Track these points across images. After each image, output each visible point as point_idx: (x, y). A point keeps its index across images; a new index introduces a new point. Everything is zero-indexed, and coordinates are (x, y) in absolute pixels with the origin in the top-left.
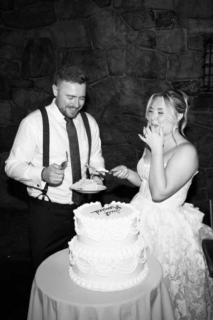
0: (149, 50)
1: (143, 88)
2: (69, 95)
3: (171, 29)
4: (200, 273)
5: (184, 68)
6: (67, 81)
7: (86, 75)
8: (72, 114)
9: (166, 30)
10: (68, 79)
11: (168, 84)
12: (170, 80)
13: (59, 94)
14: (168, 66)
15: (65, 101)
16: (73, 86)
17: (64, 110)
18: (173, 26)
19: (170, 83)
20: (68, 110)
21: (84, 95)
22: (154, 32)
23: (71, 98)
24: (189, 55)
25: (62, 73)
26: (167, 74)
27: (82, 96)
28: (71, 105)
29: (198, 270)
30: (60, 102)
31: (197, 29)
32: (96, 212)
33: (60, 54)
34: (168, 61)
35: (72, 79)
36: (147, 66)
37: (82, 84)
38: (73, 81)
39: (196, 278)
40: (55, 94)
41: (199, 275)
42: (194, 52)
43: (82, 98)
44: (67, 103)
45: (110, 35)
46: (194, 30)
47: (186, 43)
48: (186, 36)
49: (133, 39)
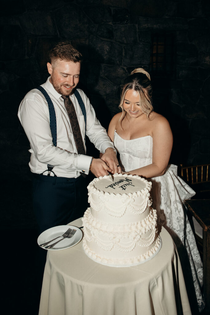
0: (108, 40)
1: (103, 72)
2: (64, 73)
3: (125, 24)
4: (179, 220)
5: (136, 56)
6: (61, 59)
7: (80, 54)
8: (67, 92)
9: (122, 24)
10: (63, 57)
11: (124, 69)
12: (125, 66)
13: (53, 72)
14: (124, 54)
15: (59, 79)
16: (68, 65)
17: (60, 88)
18: (127, 22)
19: (125, 68)
20: (63, 88)
21: (78, 73)
22: (112, 25)
23: (65, 76)
24: (140, 46)
25: (56, 52)
26: (123, 60)
27: (76, 74)
28: (66, 83)
29: (177, 218)
30: (55, 80)
31: (146, 25)
32: (110, 186)
33: (30, 41)
34: (124, 50)
35: (66, 58)
36: (106, 54)
37: (76, 62)
38: (67, 59)
39: (176, 224)
40: (50, 72)
41: (178, 222)
42: (144, 43)
43: (76, 76)
44: (62, 81)
45: (74, 26)
46: (144, 25)
47: (138, 36)
48: (138, 30)
49: (94, 30)
